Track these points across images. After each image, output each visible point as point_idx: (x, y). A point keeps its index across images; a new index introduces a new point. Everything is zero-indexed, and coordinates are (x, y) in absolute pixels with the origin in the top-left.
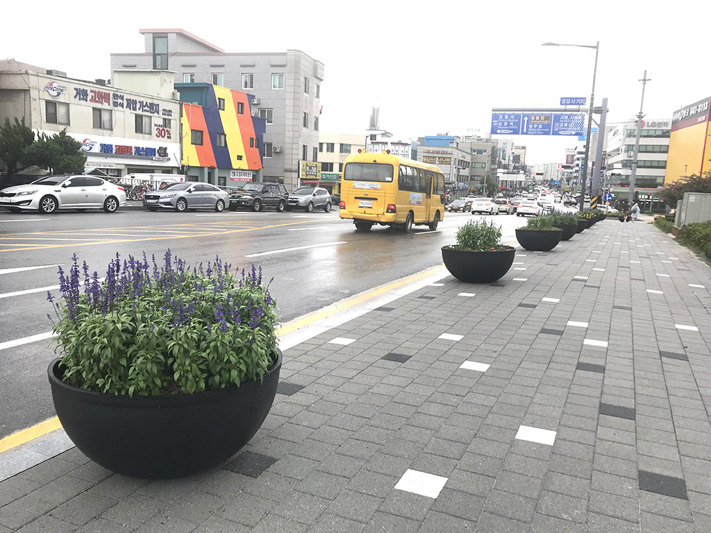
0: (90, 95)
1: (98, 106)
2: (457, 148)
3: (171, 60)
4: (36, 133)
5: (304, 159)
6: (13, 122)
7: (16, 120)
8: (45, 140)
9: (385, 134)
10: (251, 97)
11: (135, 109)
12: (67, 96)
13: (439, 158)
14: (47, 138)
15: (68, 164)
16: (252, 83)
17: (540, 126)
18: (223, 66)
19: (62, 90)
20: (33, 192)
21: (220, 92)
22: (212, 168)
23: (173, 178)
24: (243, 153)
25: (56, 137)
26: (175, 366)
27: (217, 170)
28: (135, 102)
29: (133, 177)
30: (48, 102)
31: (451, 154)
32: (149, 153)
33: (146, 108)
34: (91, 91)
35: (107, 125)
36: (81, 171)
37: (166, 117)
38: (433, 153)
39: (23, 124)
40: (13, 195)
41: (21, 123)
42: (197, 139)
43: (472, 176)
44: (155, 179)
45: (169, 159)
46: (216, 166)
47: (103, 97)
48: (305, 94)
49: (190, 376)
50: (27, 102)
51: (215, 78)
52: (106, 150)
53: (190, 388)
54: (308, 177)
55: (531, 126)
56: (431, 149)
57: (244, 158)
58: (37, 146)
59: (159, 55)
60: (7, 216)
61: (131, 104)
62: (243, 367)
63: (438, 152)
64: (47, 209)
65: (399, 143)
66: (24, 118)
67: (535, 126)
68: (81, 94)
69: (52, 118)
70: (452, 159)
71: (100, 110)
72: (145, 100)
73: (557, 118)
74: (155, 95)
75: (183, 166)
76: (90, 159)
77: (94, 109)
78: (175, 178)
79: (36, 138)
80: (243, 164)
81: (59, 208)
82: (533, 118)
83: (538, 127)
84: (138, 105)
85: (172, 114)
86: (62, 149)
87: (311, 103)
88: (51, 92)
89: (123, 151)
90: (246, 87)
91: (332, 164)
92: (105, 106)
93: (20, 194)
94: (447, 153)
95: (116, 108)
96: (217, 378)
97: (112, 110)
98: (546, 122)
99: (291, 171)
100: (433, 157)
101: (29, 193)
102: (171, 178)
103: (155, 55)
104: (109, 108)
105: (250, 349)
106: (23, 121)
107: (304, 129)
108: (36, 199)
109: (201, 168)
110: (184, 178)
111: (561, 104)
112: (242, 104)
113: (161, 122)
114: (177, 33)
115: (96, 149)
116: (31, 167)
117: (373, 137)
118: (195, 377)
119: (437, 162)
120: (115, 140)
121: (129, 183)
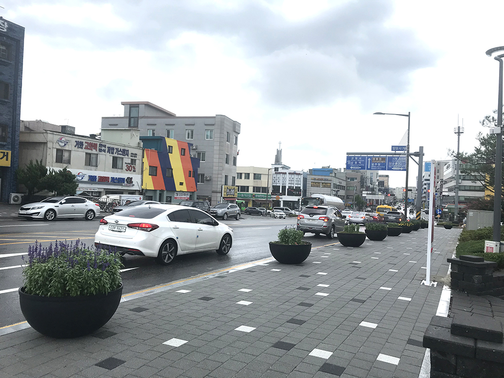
0: (85, 145)
1: (89, 151)
2: (335, 177)
3: (140, 121)
4: (48, 169)
5: (226, 184)
6: (34, 163)
7: (37, 161)
8: (54, 174)
9: (285, 167)
10: (190, 145)
11: (113, 153)
12: (70, 146)
13: (323, 183)
14: (55, 172)
15: (66, 188)
16: (192, 135)
17: (379, 165)
18: (174, 125)
19: (67, 143)
20: (41, 207)
21: (170, 142)
22: (162, 191)
23: (135, 197)
24: (184, 181)
25: (60, 171)
26: (68, 284)
27: (165, 192)
28: (113, 149)
29: (108, 197)
30: (58, 150)
31: (331, 181)
32: (120, 181)
33: (120, 153)
34: (86, 143)
35: (94, 164)
36: (73, 194)
37: (133, 158)
38: (318, 180)
39: (41, 164)
40: (29, 209)
41: (39, 163)
42: (153, 172)
43: (347, 196)
44: (122, 198)
45: (133, 185)
46: (165, 189)
47: (93, 146)
48: (227, 142)
49: (73, 289)
50: (45, 150)
51: (168, 132)
52: (92, 179)
53: (73, 294)
54: (228, 196)
55: (373, 164)
56: (317, 177)
57: (184, 184)
58: (48, 178)
59: (133, 117)
60: (23, 222)
61: (111, 150)
62: (97, 287)
63: (322, 180)
64: (49, 218)
65: (295, 173)
66: (42, 160)
67: (376, 164)
68: (79, 145)
69: (59, 159)
70: (332, 184)
71: (90, 154)
72: (119, 148)
73: (390, 159)
74: (127, 144)
75: (142, 190)
76: (80, 185)
77: (86, 153)
78: (137, 197)
79: (48, 173)
80: (184, 188)
81: (57, 217)
82: (374, 159)
83: (377, 165)
84: (115, 151)
85: (137, 156)
86: (63, 179)
87: (231, 148)
88: (60, 143)
89: (103, 180)
90: (188, 138)
91: (248, 187)
92: (94, 151)
93: (33, 208)
94: (328, 180)
95: (100, 153)
96: (86, 291)
97: (97, 154)
98: (382, 162)
99: (217, 192)
100: (319, 183)
101: (38, 208)
102: (133, 197)
103: (130, 118)
104: (95, 152)
105: (101, 280)
106: (41, 162)
107: (226, 165)
108: (43, 211)
109: (155, 191)
110: (142, 198)
111: (392, 150)
112: (184, 149)
113: (129, 161)
114: (145, 104)
115: (86, 179)
116: (43, 191)
117: (276, 169)
118: (76, 289)
119: (321, 186)
120: (98, 173)
121: (104, 200)
